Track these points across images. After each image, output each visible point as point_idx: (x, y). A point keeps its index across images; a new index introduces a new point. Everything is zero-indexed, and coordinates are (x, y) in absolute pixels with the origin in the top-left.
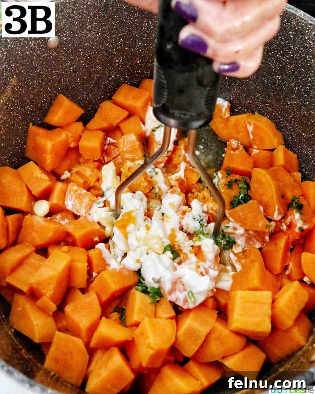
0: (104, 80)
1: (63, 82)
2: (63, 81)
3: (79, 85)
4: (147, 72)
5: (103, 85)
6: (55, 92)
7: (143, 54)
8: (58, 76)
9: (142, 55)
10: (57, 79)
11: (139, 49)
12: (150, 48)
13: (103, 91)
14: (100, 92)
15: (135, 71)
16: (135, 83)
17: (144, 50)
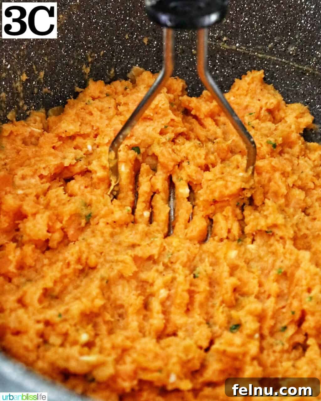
0: (187, 56)
1: (135, 38)
2: (135, 36)
3: (154, 51)
4: (244, 63)
5: (184, 63)
6: (121, 47)
7: (246, 35)
8: (132, 26)
9: (245, 37)
10: (129, 30)
11: (243, 27)
12: (258, 30)
13: (181, 70)
14: (177, 71)
15: (230, 56)
16: (225, 73)
17: (249, 30)
